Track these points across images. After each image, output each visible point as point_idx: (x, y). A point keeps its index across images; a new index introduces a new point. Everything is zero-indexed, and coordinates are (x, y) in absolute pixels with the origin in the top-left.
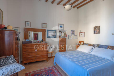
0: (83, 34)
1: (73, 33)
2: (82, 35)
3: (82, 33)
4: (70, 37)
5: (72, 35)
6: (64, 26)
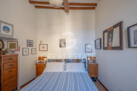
0: (45, 46)
1: (30, 45)
2: (43, 48)
3: (43, 46)
4: (26, 51)
5: (28, 47)
6: (13, 28)
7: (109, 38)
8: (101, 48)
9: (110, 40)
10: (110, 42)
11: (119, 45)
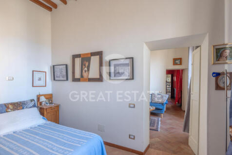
7: (84, 67)
8: (67, 79)
9: (86, 69)
10: (85, 71)
11: (98, 77)
